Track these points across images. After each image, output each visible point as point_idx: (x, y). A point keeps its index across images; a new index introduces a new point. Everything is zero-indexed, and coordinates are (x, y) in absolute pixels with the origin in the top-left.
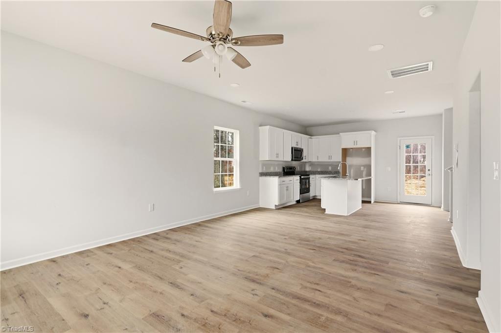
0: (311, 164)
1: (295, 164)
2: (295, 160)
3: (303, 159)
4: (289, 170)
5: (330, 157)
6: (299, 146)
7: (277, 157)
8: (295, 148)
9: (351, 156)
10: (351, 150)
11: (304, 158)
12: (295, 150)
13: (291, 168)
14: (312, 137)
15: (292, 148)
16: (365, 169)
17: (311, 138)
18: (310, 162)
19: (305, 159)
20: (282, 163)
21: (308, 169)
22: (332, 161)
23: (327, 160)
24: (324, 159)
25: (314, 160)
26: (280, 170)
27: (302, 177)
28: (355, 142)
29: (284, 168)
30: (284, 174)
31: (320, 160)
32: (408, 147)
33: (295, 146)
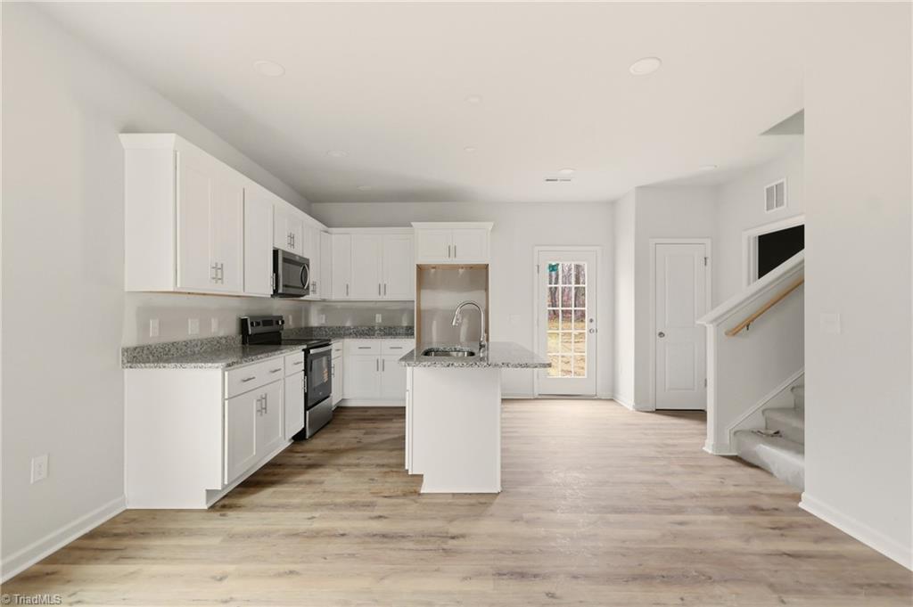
0: (326, 306)
1: (281, 307)
2: (284, 295)
3: (308, 294)
4: (261, 329)
5: (382, 289)
6: (297, 251)
7: (218, 279)
8: (284, 252)
9: (433, 287)
10: (433, 270)
11: (311, 288)
12: (285, 260)
13: (268, 321)
14: (330, 230)
15: (275, 252)
16: (465, 320)
17: (326, 232)
18: (324, 301)
19: (314, 291)
20: (235, 303)
21: (315, 320)
22: (386, 298)
23: (375, 297)
24: (364, 292)
25: (336, 294)
26: (232, 329)
27: (312, 351)
28: (452, 251)
29: (243, 323)
30: (244, 342)
31: (352, 297)
32: (553, 268)
33: (283, 246)
